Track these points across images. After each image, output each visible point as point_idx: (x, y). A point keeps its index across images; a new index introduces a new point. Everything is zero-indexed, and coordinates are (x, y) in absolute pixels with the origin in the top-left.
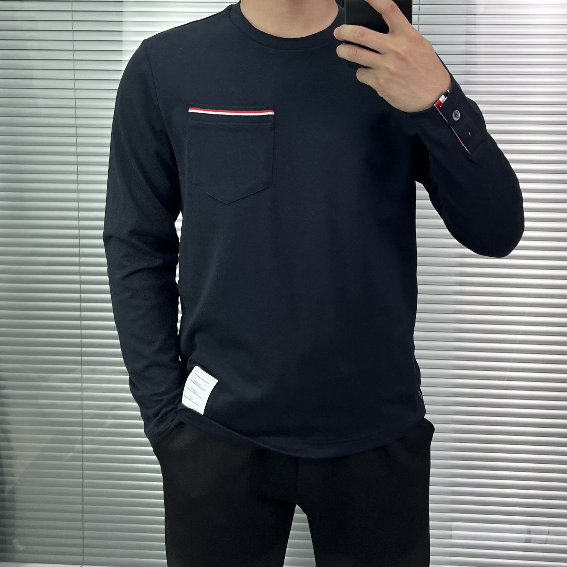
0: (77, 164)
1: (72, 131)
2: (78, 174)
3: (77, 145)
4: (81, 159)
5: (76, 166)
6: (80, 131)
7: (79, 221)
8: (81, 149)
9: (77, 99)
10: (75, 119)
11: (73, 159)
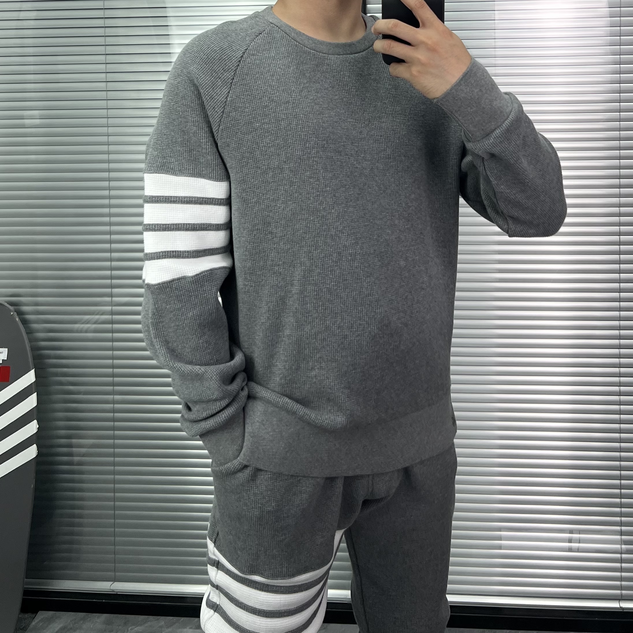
0: (109, 180)
1: (105, 148)
2: (110, 190)
3: (109, 161)
4: (113, 175)
5: (108, 182)
6: (112, 148)
7: (111, 235)
8: (112, 166)
9: (109, 119)
10: (107, 137)
11: (105, 175)
